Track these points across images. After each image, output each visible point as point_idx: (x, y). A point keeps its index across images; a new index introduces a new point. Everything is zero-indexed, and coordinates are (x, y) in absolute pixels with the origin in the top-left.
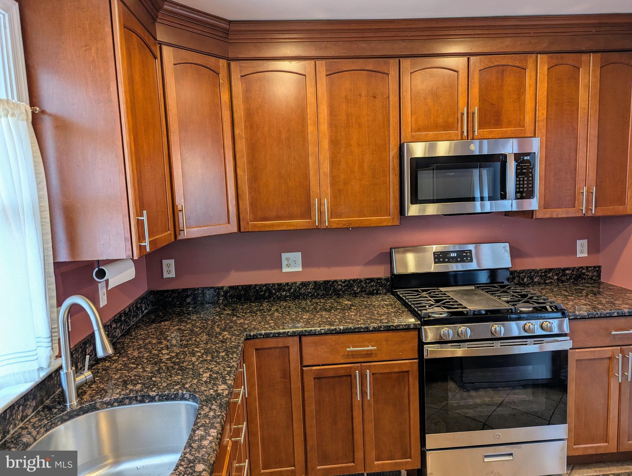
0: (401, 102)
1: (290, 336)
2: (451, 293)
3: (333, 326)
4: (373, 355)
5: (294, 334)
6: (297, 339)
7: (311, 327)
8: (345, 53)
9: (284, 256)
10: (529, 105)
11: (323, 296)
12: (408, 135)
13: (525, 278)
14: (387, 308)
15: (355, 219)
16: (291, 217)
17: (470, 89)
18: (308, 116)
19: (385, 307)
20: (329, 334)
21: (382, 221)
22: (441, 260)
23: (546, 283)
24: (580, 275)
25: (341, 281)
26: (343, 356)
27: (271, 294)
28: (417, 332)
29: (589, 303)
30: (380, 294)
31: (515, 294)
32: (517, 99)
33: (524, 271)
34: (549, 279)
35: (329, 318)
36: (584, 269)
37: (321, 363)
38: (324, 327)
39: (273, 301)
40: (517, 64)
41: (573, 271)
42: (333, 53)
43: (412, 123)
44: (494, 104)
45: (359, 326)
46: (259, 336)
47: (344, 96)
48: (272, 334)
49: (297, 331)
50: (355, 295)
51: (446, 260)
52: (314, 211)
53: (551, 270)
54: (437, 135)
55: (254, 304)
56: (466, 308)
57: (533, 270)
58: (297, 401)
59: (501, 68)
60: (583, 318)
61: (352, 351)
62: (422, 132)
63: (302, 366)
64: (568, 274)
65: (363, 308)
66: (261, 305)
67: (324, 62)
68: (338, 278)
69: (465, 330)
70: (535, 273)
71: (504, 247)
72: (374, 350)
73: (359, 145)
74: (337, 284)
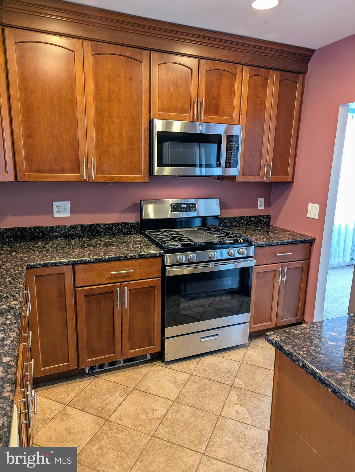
0: (151, 87)
1: (65, 265)
2: (183, 232)
3: (100, 256)
4: (129, 277)
5: (68, 264)
6: (71, 267)
7: (82, 258)
8: (107, 38)
9: (55, 204)
10: (236, 102)
11: (88, 236)
12: (156, 113)
13: (227, 223)
14: (139, 243)
15: (115, 176)
16: (63, 171)
17: (199, 84)
18: (77, 87)
19: (137, 242)
20: (96, 262)
21: (136, 178)
22: (176, 209)
23: (240, 226)
24: (259, 221)
25: (102, 224)
26: (108, 278)
27: (44, 235)
28: (161, 259)
29: (265, 237)
30: (132, 234)
31: (223, 232)
32: (229, 96)
33: (227, 218)
34: (241, 223)
35: (96, 251)
36: (261, 217)
37: (90, 284)
38: (93, 257)
39: (46, 240)
40: (231, 71)
41: (255, 218)
42: (98, 36)
43: (159, 104)
44: (215, 98)
45: (120, 255)
46: (38, 266)
47: (107, 74)
48: (50, 264)
49: (71, 261)
50: (114, 235)
51: (179, 210)
52: (83, 168)
53: (242, 217)
54: (176, 116)
55: (30, 243)
56: (193, 241)
57: (233, 217)
58: (71, 314)
59: (220, 71)
60: (262, 246)
61: (114, 274)
62: (166, 112)
63: (75, 287)
64: (252, 220)
65: (121, 244)
66: (37, 243)
67: (90, 42)
68: (100, 223)
69: (193, 256)
70: (234, 219)
71: (216, 201)
72: (131, 272)
73: (119, 117)
74: (99, 227)
